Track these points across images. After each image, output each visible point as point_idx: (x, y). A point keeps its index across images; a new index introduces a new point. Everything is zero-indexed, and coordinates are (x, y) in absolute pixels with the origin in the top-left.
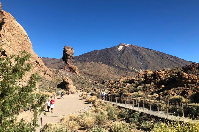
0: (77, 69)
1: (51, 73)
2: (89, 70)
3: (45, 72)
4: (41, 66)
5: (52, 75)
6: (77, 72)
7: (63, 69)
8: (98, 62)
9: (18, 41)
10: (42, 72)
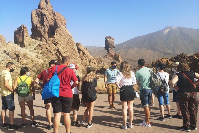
0: (119, 56)
1: (95, 61)
2: (133, 56)
3: (90, 60)
4: (87, 55)
5: (96, 63)
6: (120, 59)
7: (105, 57)
8: (141, 48)
9: (66, 41)
10: (88, 60)
